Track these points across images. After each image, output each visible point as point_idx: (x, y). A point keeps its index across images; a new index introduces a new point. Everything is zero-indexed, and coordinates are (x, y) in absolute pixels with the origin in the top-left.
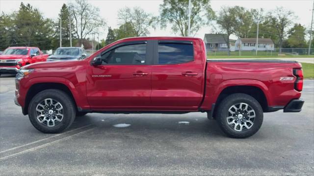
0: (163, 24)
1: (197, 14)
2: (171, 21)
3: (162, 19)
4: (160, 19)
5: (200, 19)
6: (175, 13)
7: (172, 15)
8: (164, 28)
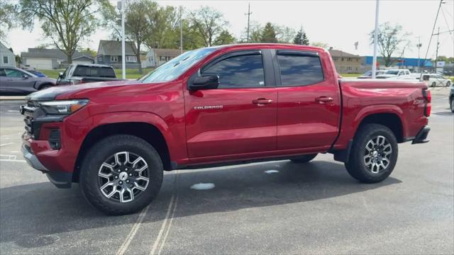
0: (26, 20)
1: (86, 8)
2: (41, 16)
3: (23, 11)
4: (19, 11)
5: (92, 18)
6: (48, 4)
7: (42, 6)
8: (27, 27)
